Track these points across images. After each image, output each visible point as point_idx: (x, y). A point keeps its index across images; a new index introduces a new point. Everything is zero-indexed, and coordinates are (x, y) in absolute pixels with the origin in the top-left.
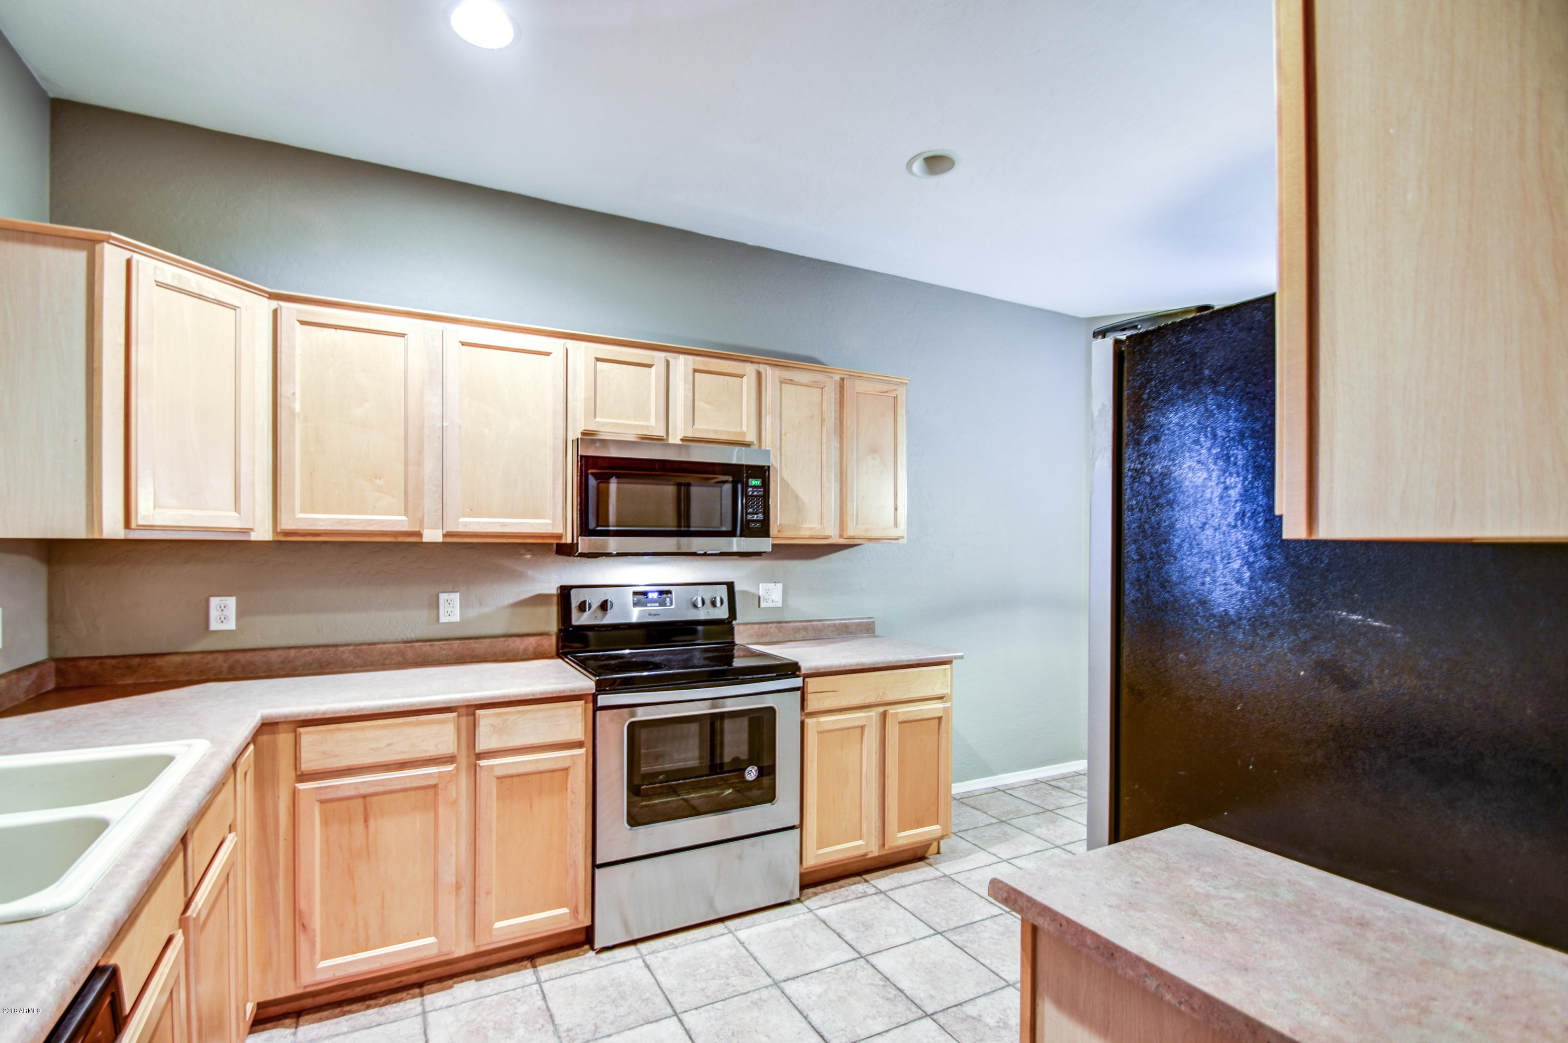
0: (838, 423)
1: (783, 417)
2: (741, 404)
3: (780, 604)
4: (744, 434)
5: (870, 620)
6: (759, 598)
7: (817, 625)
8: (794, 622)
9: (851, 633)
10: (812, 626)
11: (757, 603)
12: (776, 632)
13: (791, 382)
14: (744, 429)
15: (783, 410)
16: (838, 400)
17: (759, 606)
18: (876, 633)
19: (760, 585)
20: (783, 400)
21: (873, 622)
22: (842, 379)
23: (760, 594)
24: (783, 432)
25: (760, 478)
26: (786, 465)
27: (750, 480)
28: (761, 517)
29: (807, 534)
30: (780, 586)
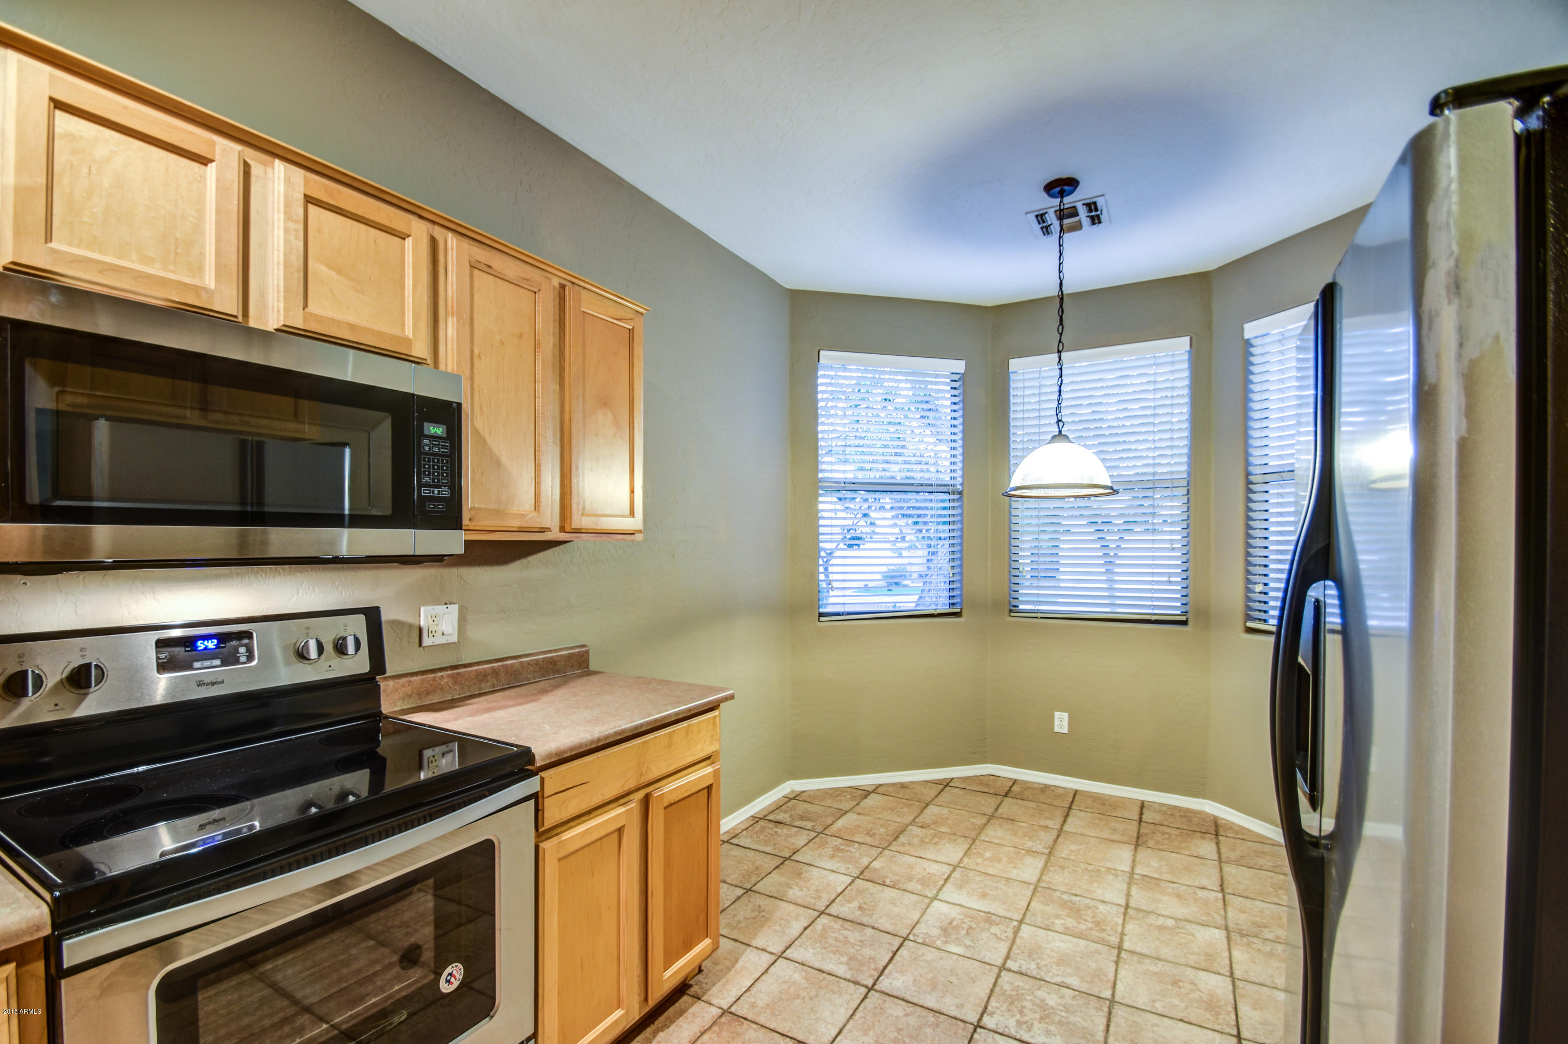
0: (557, 352)
1: (476, 326)
2: (403, 287)
3: (455, 639)
4: (408, 341)
5: (583, 649)
6: (420, 630)
7: (512, 665)
8: (478, 663)
9: (558, 671)
10: (506, 666)
11: (417, 640)
12: (450, 684)
13: (488, 270)
14: (409, 332)
15: (475, 315)
16: (557, 317)
17: (420, 644)
18: (593, 666)
19: (422, 608)
20: (475, 297)
21: (587, 652)
22: (563, 287)
23: (422, 624)
24: (476, 352)
25: (443, 423)
26: (481, 408)
27: (426, 424)
28: (446, 492)
29: (516, 523)
30: (454, 608)
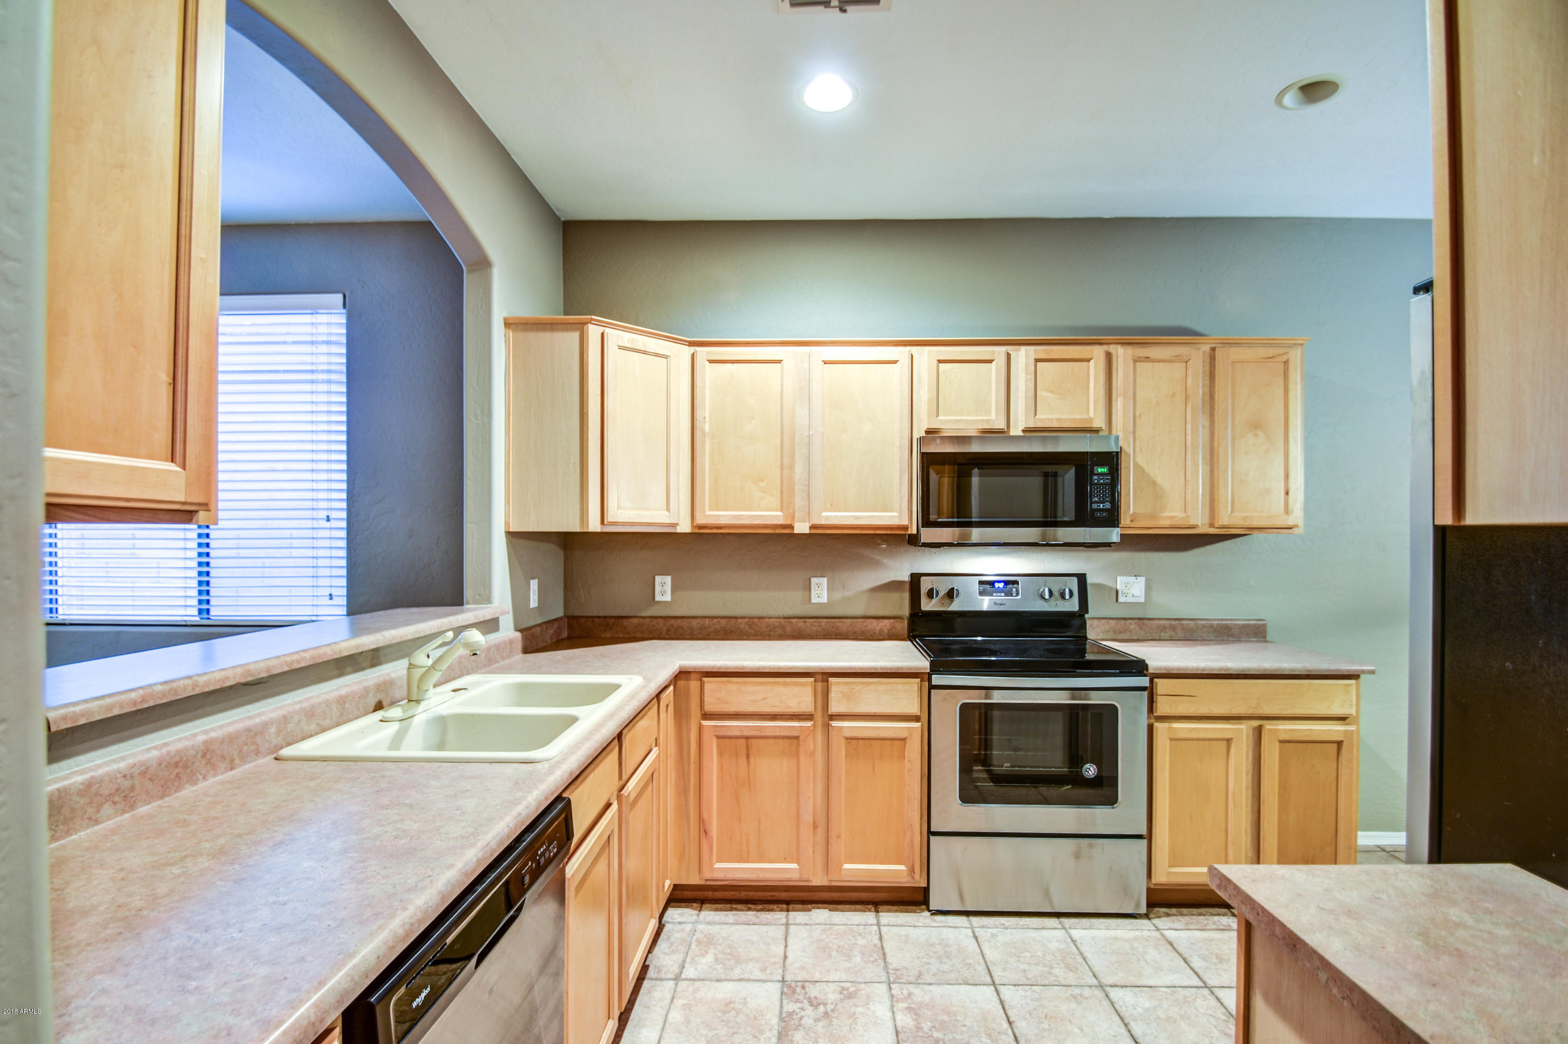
0: (1207, 399)
1: (1138, 398)
2: (1088, 389)
3: (1142, 600)
4: (1091, 420)
5: (1260, 622)
6: (1117, 592)
7: (1188, 625)
8: (1159, 619)
9: (1232, 636)
11: (1115, 598)
12: (1137, 629)
13: (1147, 359)
14: (1091, 414)
15: (1137, 391)
16: (1208, 373)
17: (1117, 601)
18: (1268, 638)
19: (1118, 578)
20: (1137, 380)
21: (1264, 625)
22: (1213, 349)
23: (1118, 588)
24: (1137, 414)
25: (1106, 466)
26: (1141, 449)
27: (1095, 468)
28: (1108, 505)
29: (1167, 523)
30: (1142, 580)
